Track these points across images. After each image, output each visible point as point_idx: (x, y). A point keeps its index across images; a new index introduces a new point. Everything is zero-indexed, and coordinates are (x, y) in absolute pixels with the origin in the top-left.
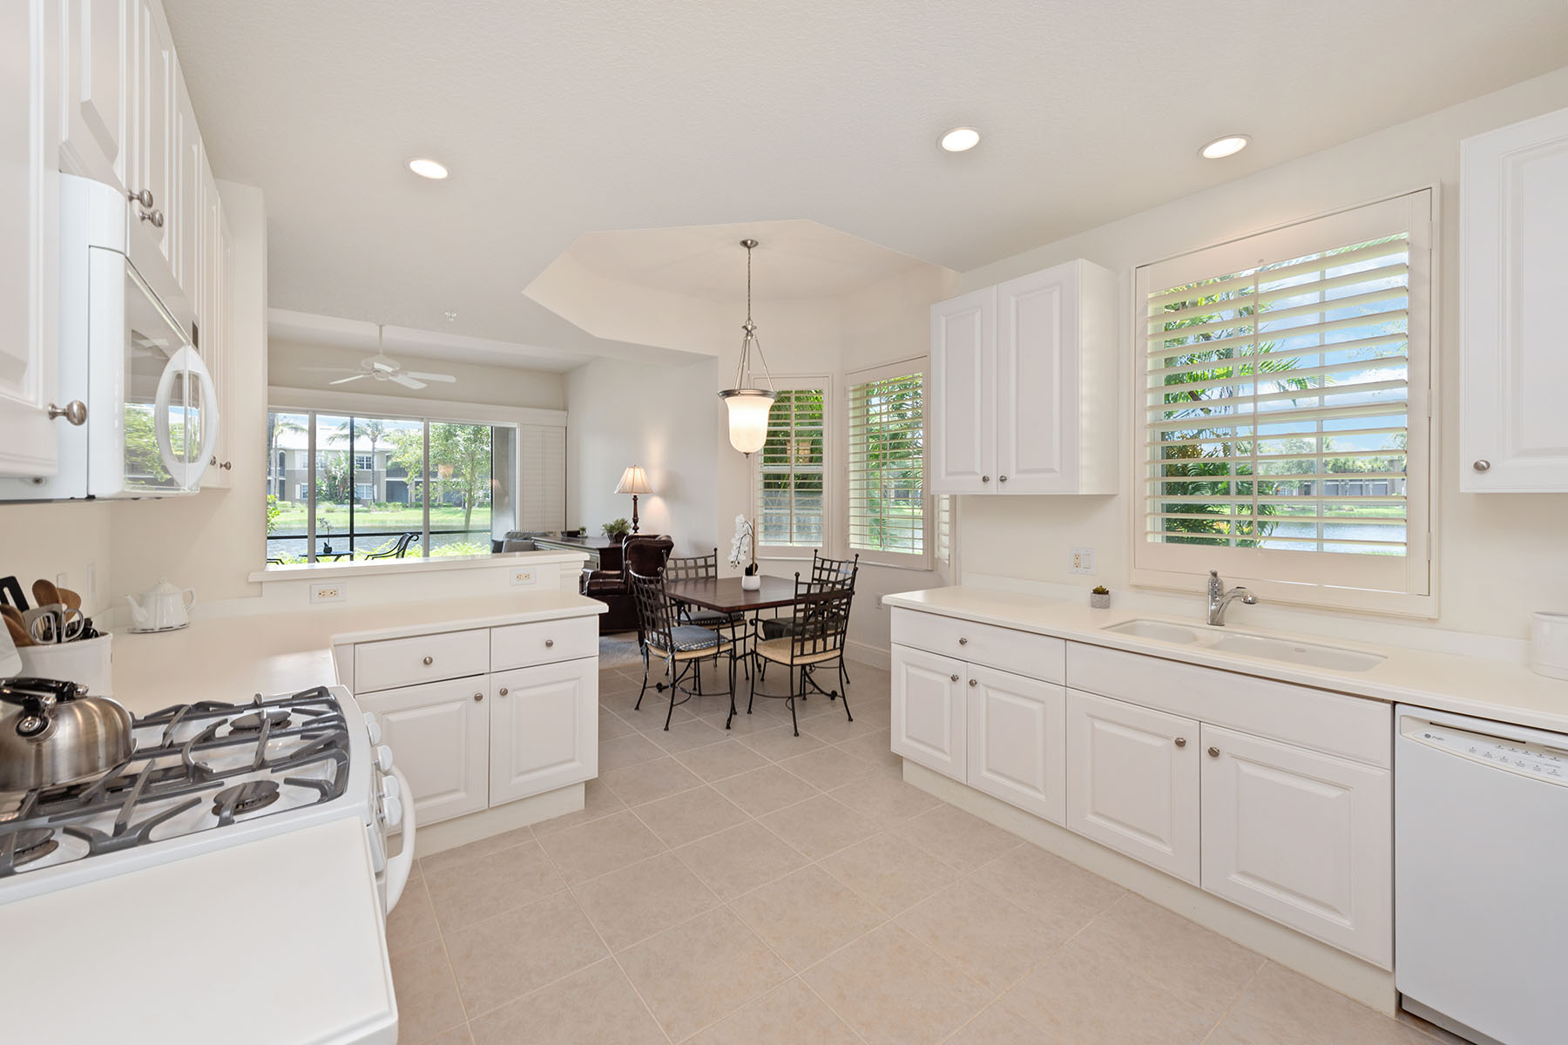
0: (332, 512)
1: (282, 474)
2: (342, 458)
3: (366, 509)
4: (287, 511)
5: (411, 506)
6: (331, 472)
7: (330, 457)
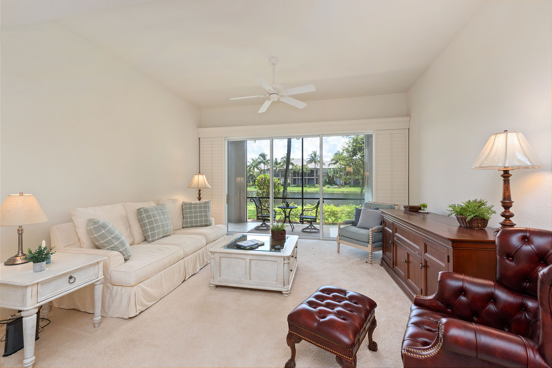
0: (329, 188)
1: (317, 176)
2: (332, 171)
3: (338, 187)
4: (318, 188)
5: (352, 187)
6: (329, 175)
7: (329, 170)
